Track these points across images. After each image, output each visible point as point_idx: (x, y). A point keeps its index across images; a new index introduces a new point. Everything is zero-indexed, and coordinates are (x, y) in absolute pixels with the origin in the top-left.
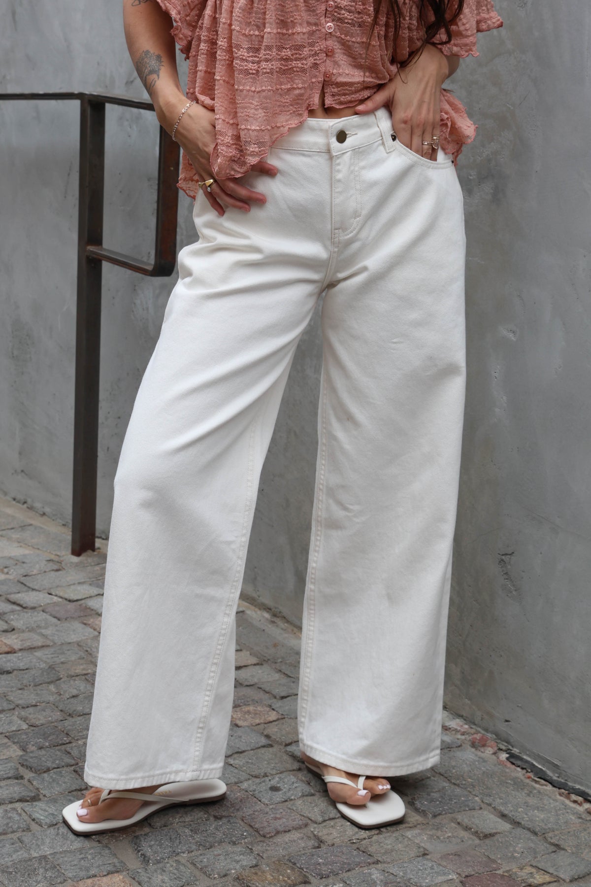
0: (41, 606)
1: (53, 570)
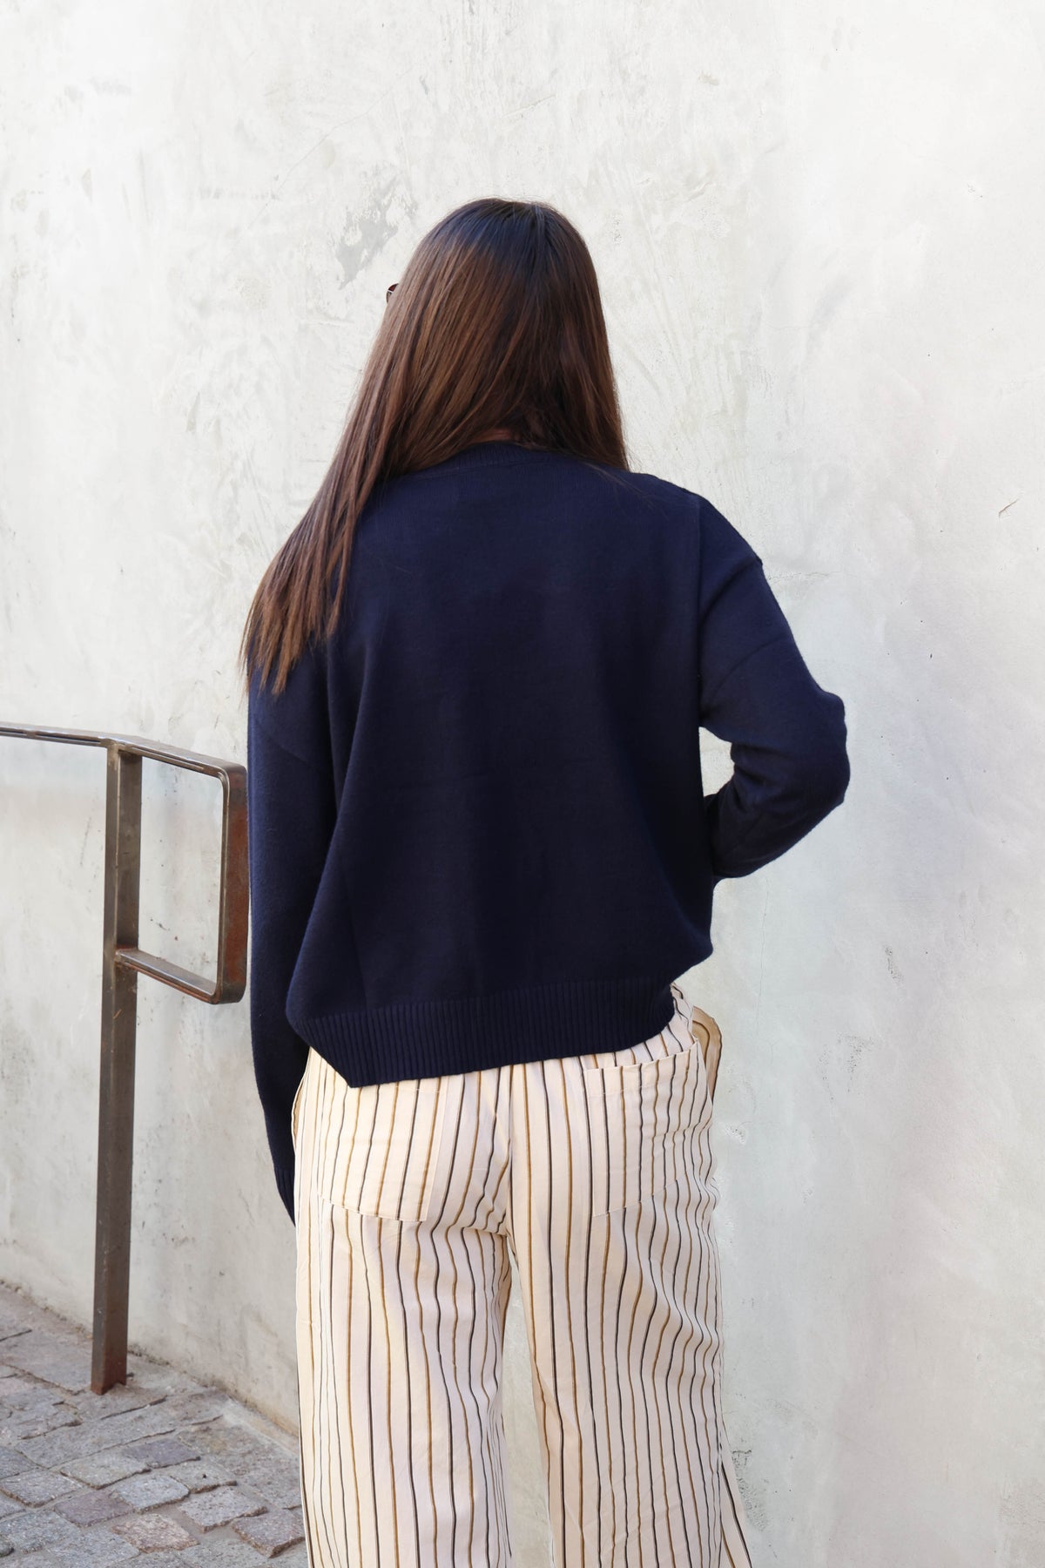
0: (52, 1499)
1: (66, 1425)
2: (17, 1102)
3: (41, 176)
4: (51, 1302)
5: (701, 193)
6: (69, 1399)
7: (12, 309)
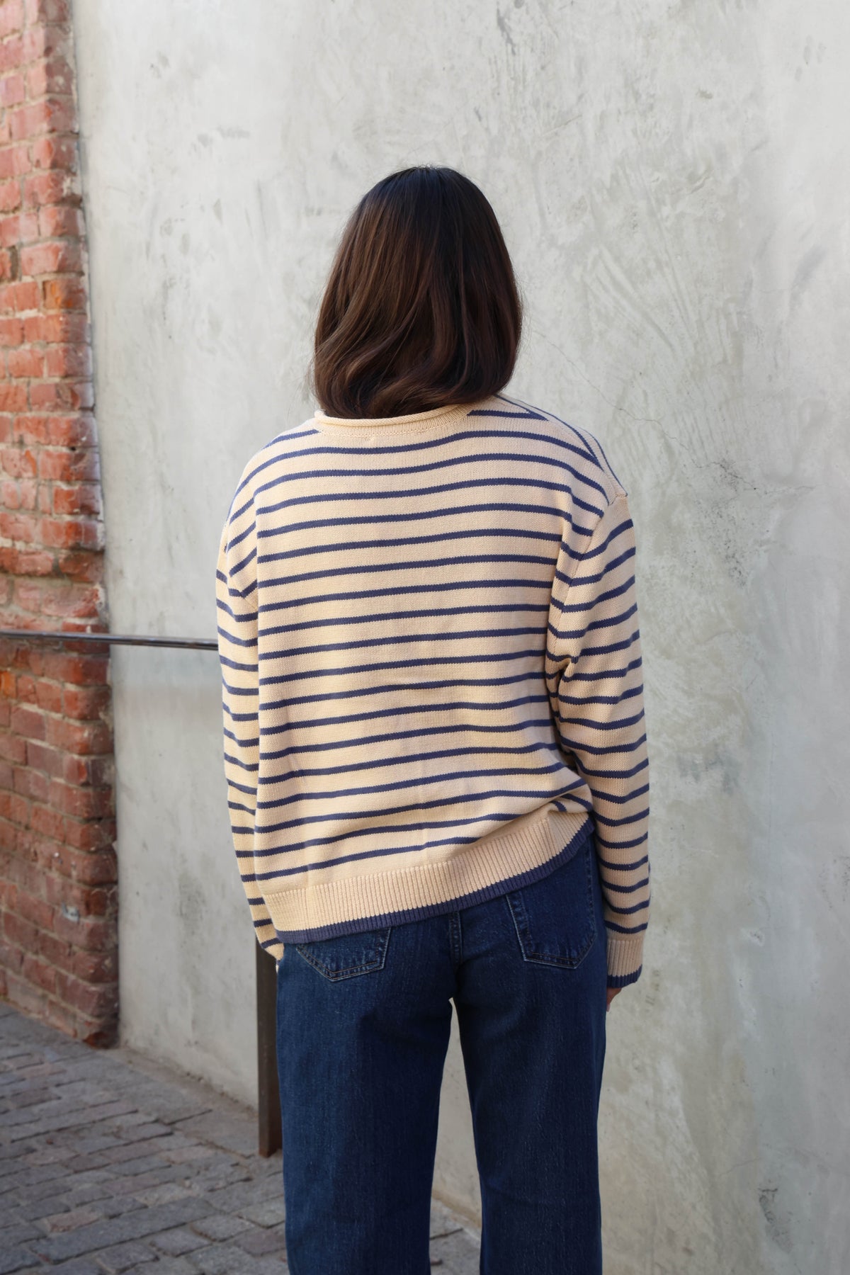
0: (232, 1236)
1: (241, 1181)
2: (193, 933)
3: (182, 207)
4: (226, 1089)
5: (701, 186)
6: (243, 1161)
7: (164, 313)
